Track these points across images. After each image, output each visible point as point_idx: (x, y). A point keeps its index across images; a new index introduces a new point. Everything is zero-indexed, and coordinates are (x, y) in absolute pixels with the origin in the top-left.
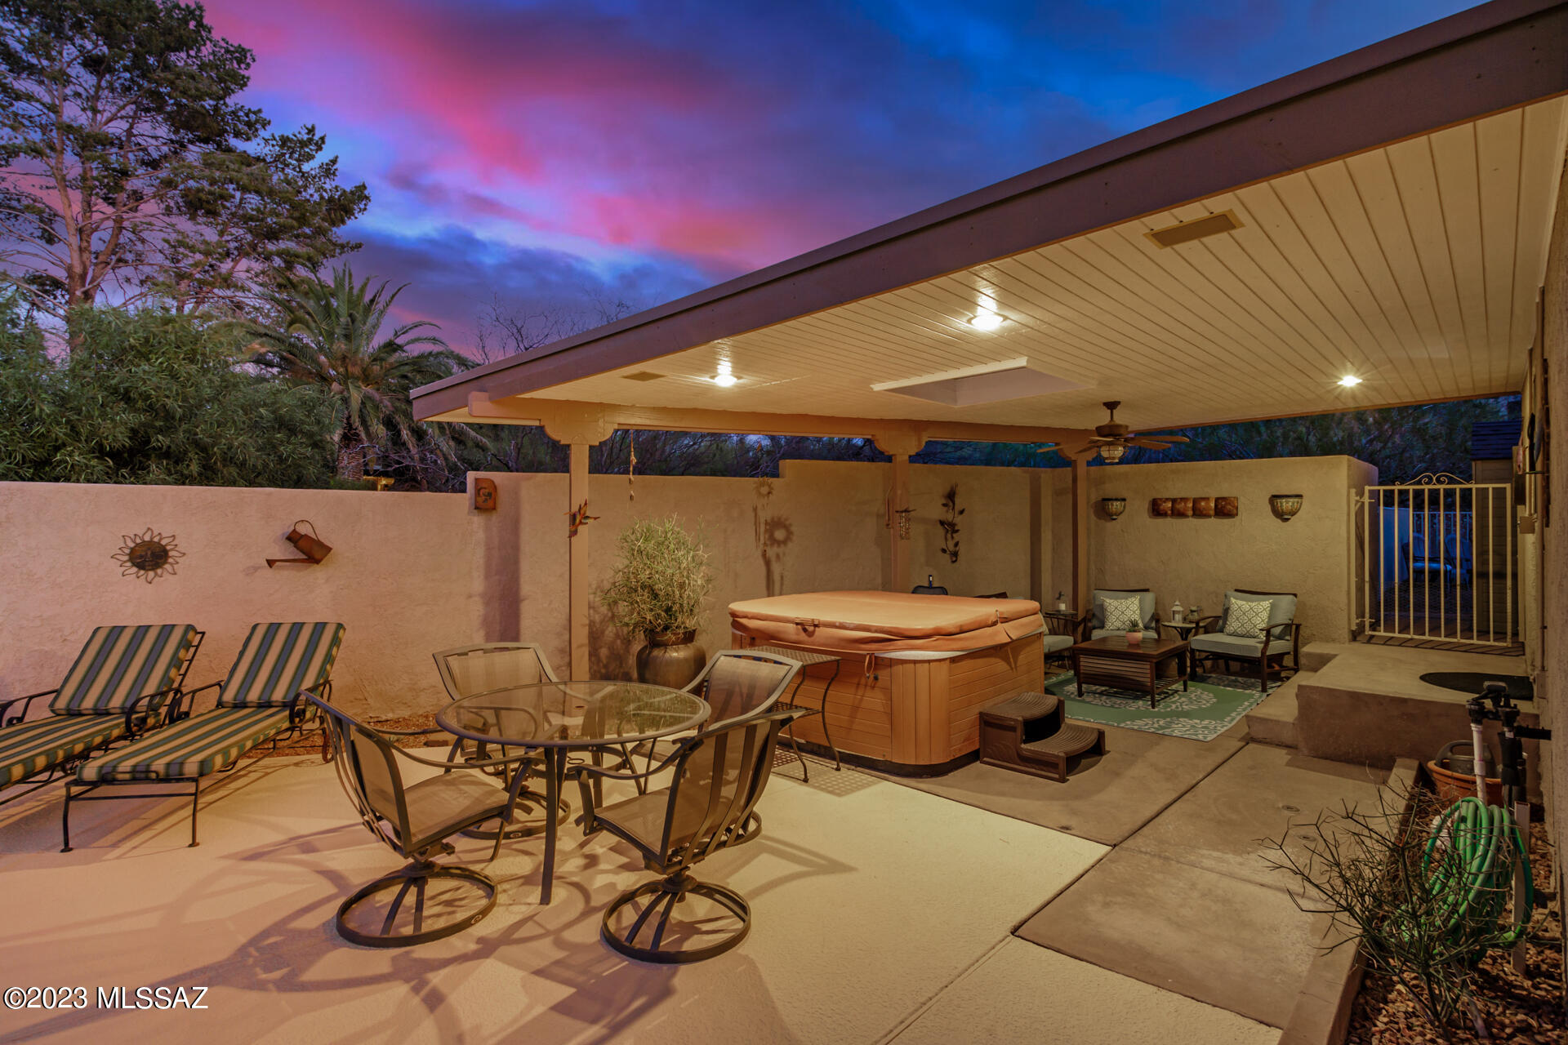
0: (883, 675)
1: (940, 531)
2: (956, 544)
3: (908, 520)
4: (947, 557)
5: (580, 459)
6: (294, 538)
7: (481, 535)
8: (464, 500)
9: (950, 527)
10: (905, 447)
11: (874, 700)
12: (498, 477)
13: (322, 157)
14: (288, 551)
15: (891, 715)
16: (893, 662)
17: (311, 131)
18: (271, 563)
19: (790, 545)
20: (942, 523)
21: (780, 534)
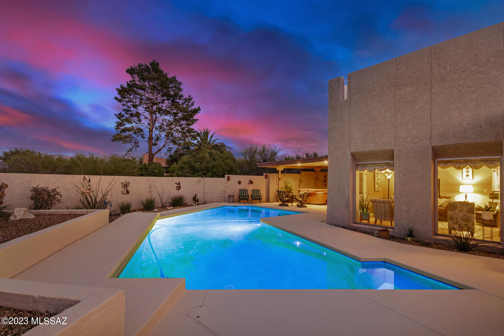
0: (316, 195)
1: (324, 181)
2: (326, 183)
3: (319, 180)
4: (324, 185)
5: (280, 172)
6: (250, 181)
7: (265, 181)
8: (264, 177)
9: (325, 181)
10: (318, 170)
11: (315, 198)
12: (267, 174)
13: (192, 102)
14: (249, 182)
15: (317, 199)
16: (317, 194)
17: (190, 96)
18: (249, 184)
19: (302, 183)
20: (324, 180)
21: (301, 182)
